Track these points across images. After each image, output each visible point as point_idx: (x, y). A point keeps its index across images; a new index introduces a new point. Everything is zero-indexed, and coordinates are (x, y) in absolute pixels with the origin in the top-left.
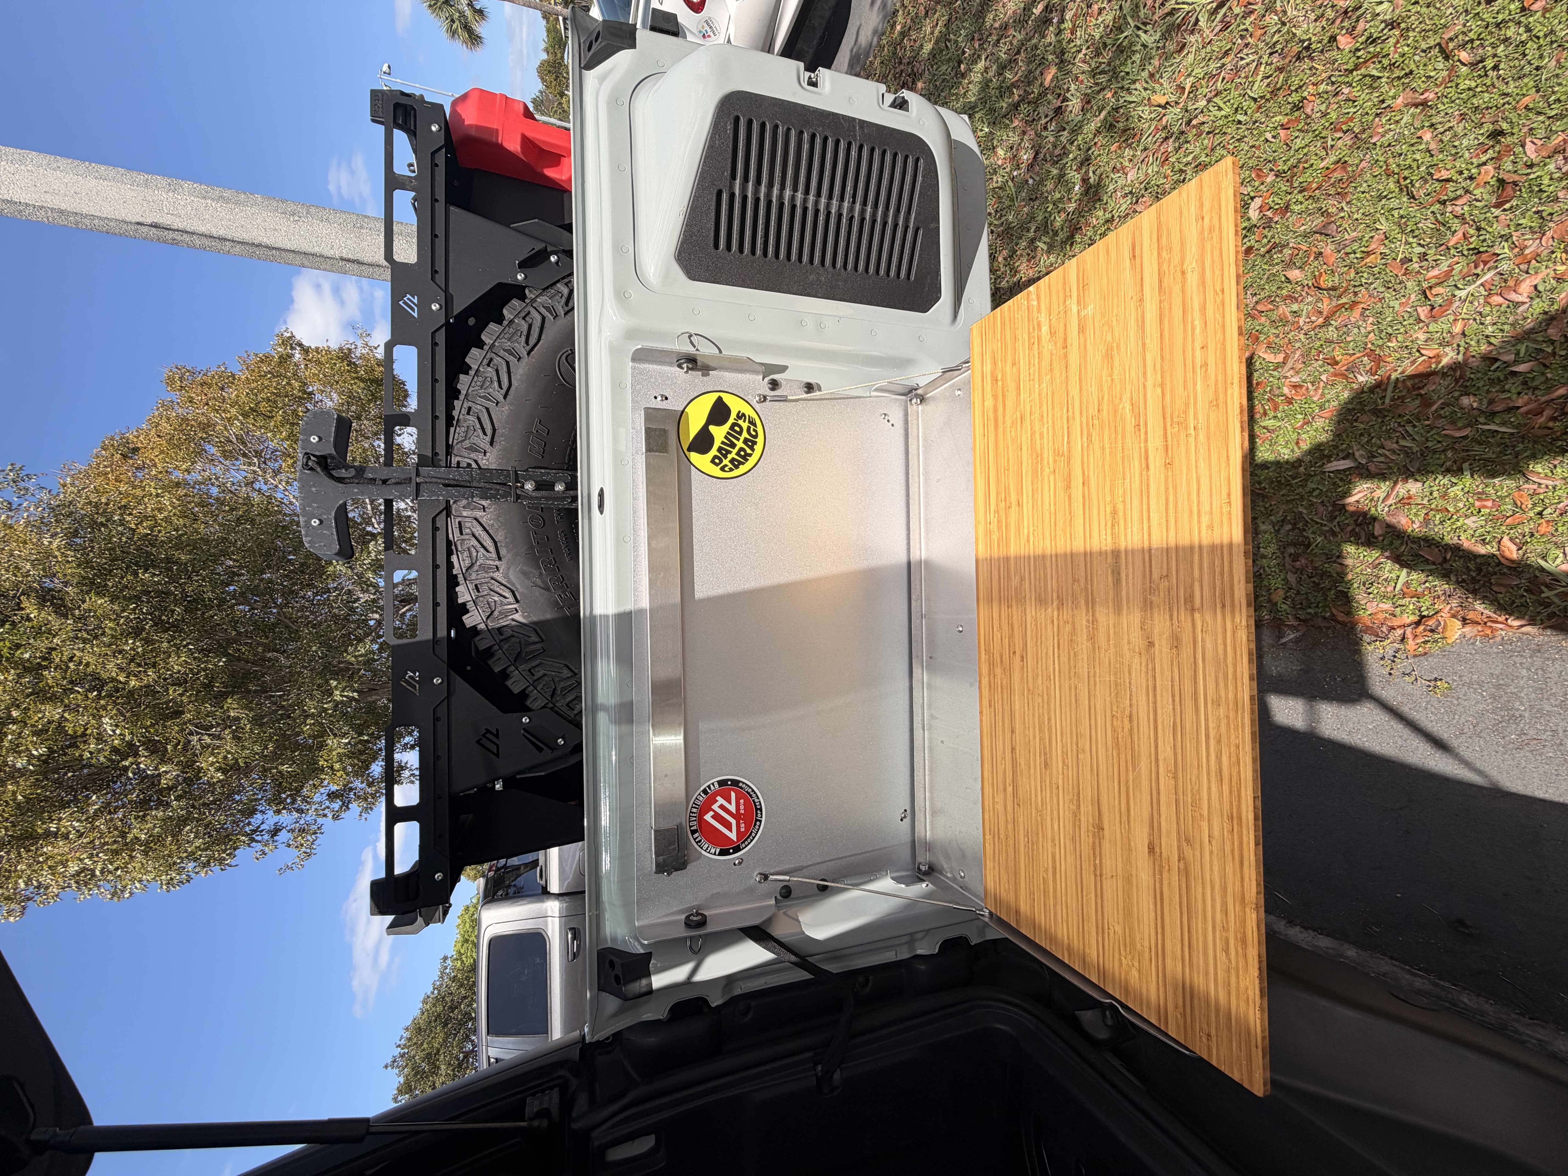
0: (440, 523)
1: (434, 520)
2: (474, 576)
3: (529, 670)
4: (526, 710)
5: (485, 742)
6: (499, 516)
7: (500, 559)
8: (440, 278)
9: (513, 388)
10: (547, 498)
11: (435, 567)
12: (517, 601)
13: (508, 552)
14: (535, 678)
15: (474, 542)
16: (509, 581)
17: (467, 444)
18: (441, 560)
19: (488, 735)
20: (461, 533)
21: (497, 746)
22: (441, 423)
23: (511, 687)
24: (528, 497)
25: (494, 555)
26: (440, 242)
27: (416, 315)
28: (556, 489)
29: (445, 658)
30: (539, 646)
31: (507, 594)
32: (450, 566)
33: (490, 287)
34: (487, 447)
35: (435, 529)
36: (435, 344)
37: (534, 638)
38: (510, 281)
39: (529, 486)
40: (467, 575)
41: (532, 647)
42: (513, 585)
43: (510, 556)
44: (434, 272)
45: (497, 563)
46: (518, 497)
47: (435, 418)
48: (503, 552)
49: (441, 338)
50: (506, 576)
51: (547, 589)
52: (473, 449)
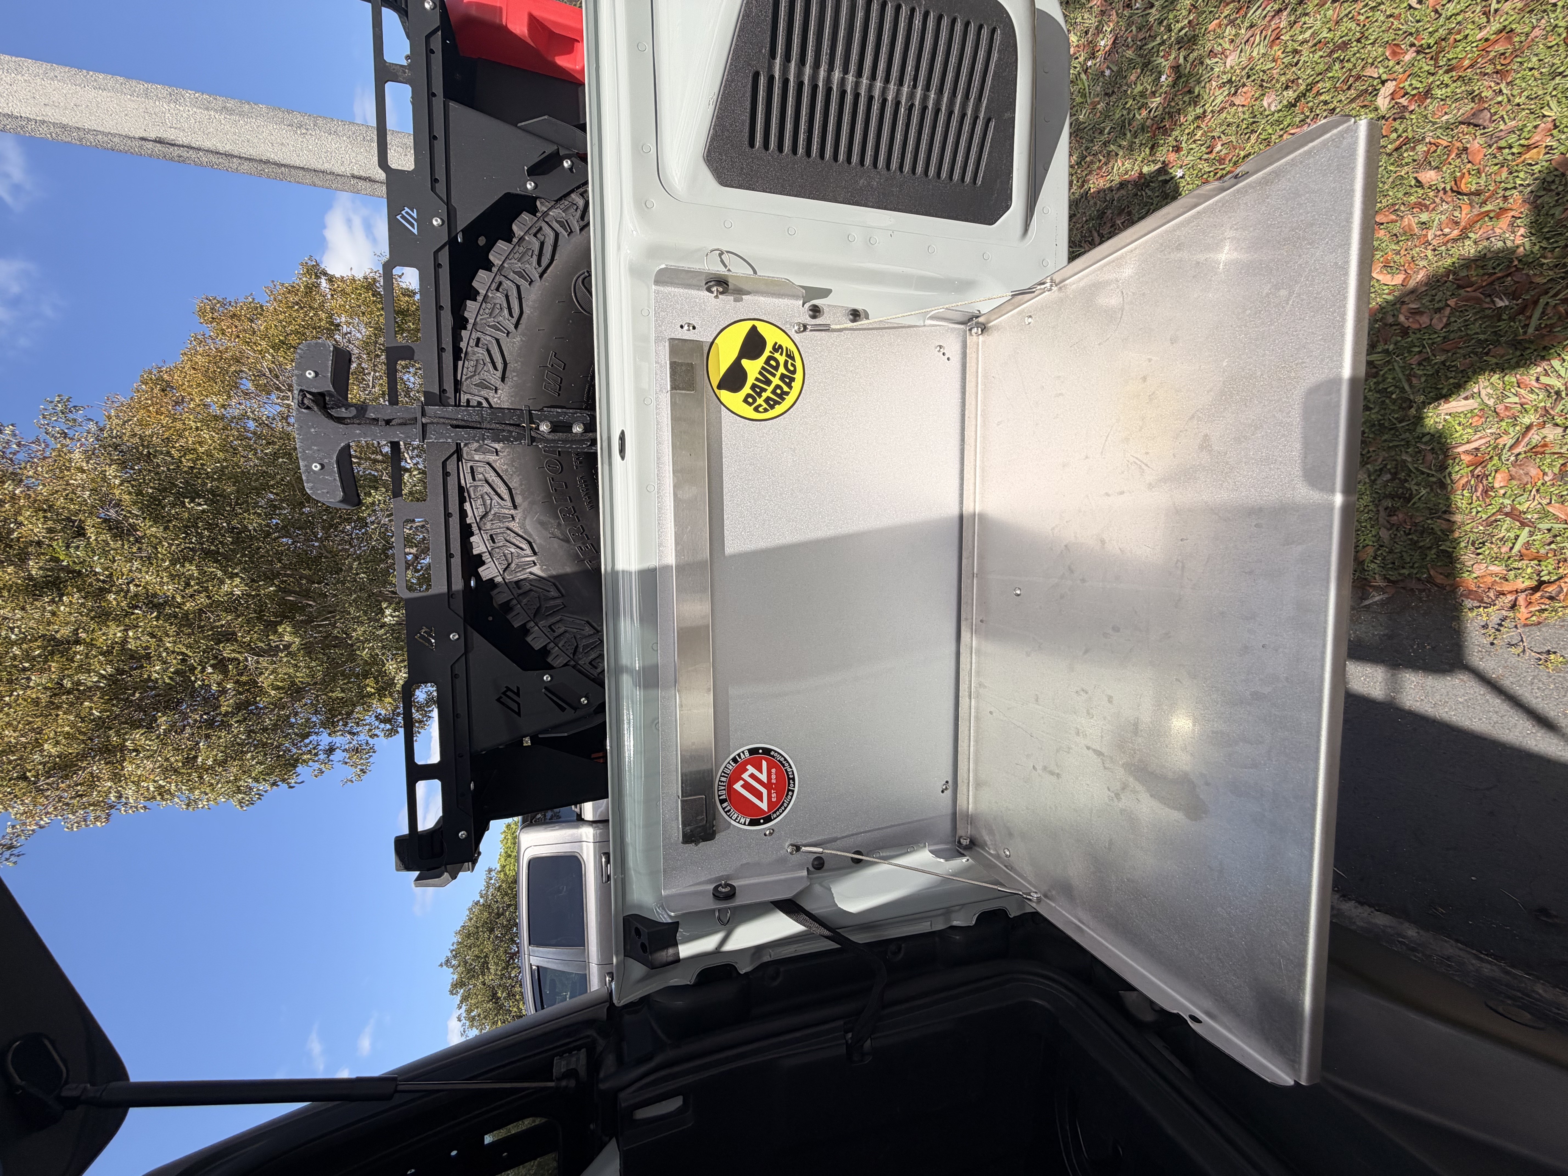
0: (451, 466)
1: (444, 464)
2: (488, 526)
3: (550, 627)
4: (548, 668)
5: (505, 699)
6: (513, 461)
7: (515, 507)
8: (441, 187)
9: (525, 316)
10: (565, 441)
11: (448, 515)
12: (535, 553)
13: (525, 499)
14: (556, 634)
15: (487, 489)
16: (525, 532)
17: (476, 380)
18: (454, 508)
19: (509, 693)
20: (474, 479)
21: (519, 704)
22: (448, 357)
23: (532, 643)
24: (544, 440)
25: (509, 503)
26: (440, 145)
27: (415, 231)
28: (574, 431)
29: (462, 614)
30: (559, 601)
31: (525, 546)
32: (463, 514)
33: (496, 198)
34: (498, 383)
35: (446, 474)
36: (438, 266)
37: (554, 593)
38: (518, 191)
39: (544, 428)
40: (481, 524)
41: (552, 603)
42: (530, 535)
43: (525, 504)
44: (434, 181)
45: (513, 512)
46: (533, 439)
47: (441, 350)
48: (518, 500)
49: (444, 257)
50: (522, 526)
51: (567, 541)
52: (483, 385)
